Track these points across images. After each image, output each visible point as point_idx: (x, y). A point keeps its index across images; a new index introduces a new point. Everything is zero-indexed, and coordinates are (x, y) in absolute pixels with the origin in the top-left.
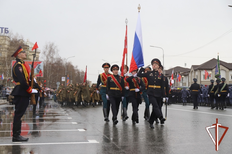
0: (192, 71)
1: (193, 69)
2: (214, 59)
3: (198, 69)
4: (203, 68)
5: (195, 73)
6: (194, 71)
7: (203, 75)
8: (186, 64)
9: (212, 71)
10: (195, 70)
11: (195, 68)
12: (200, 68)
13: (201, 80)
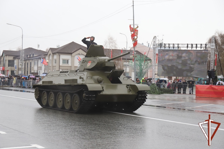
0: (50, 55)
1: (50, 52)
2: (73, 42)
3: (57, 53)
4: (62, 52)
5: (53, 57)
6: (52, 54)
7: (62, 59)
8: (39, 46)
9: (71, 55)
10: (54, 54)
11: (53, 51)
12: (60, 52)
13: (60, 65)
